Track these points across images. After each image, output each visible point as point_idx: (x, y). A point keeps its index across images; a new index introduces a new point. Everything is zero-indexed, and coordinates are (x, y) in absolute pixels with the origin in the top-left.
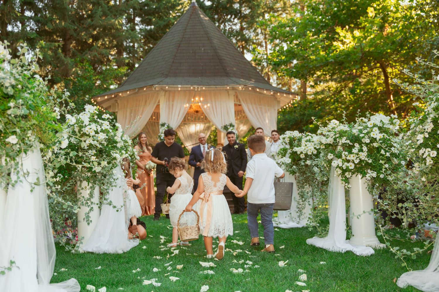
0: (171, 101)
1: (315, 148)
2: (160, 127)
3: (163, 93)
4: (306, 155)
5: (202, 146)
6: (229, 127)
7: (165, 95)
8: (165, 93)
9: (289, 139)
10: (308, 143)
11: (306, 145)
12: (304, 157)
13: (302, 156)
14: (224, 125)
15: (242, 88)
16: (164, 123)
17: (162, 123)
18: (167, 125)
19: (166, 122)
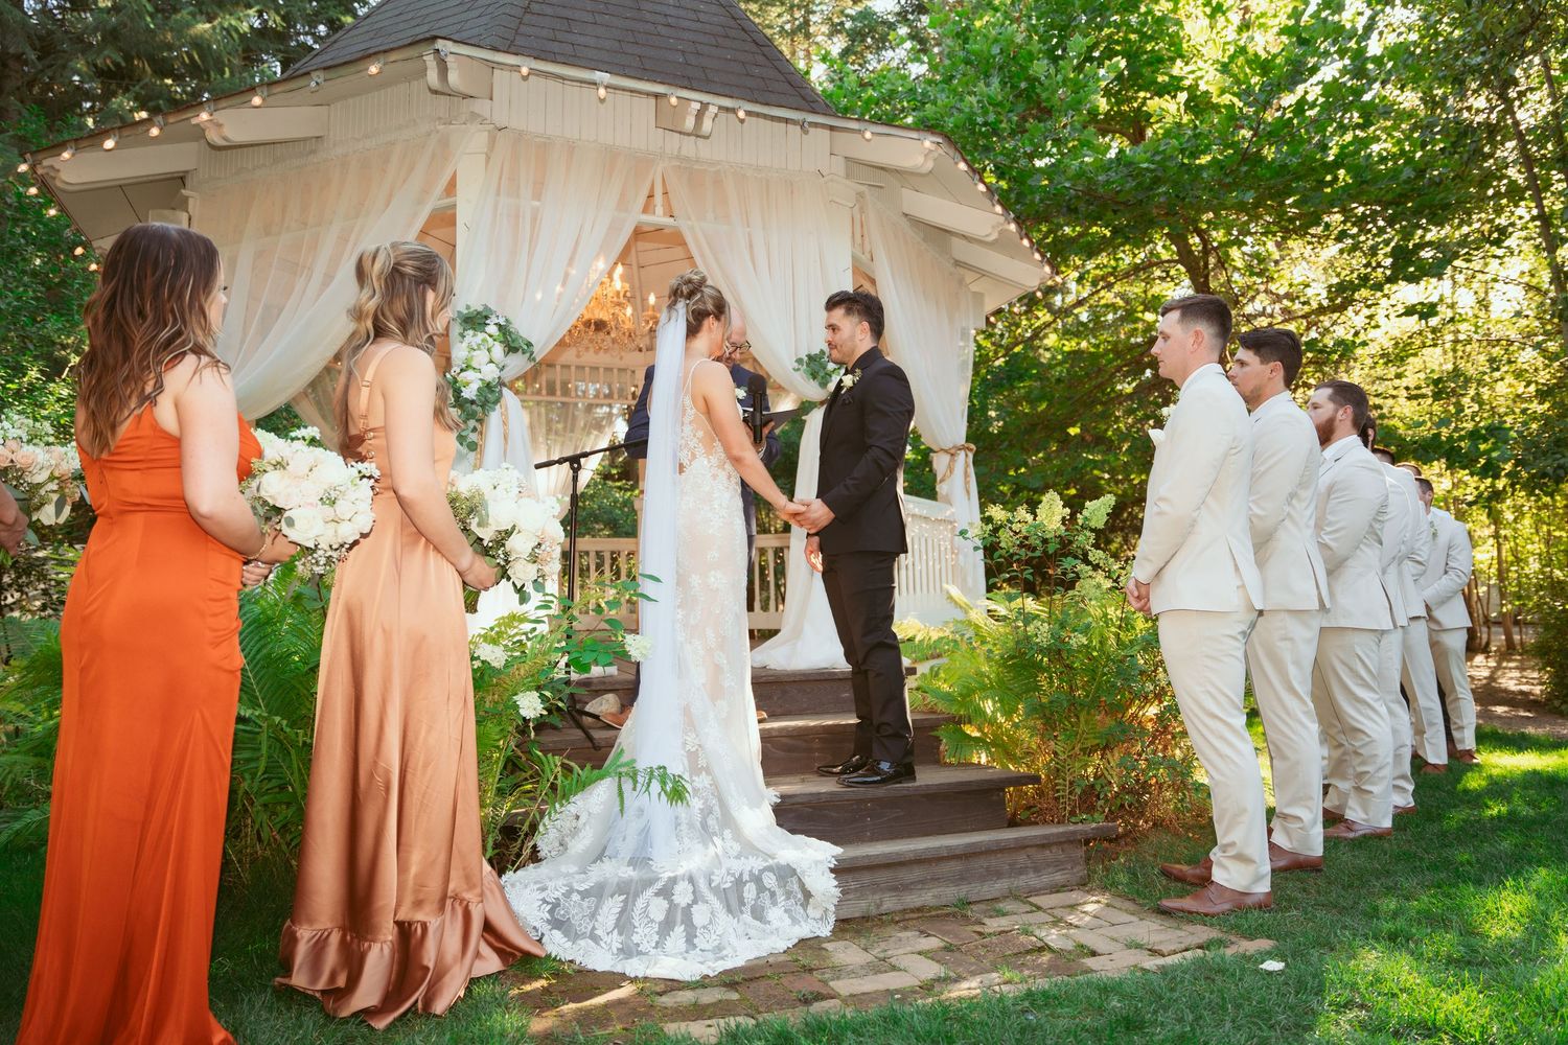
0: (526, 189)
2: (456, 328)
7: (489, 156)
16: (480, 309)
17: (468, 307)
18: (502, 321)
19: (492, 307)
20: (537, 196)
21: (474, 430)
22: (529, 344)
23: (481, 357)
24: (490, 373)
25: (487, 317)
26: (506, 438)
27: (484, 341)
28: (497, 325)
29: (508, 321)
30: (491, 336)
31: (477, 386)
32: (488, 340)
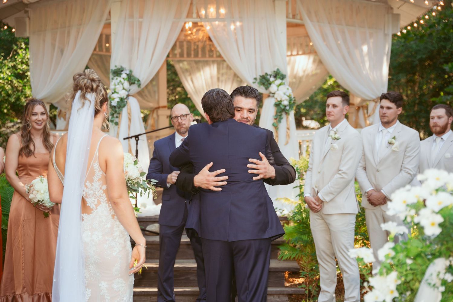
0: (136, 14)
2: (111, 76)
6: (272, 79)
14: (260, 73)
16: (120, 67)
17: (116, 66)
18: (128, 72)
19: (124, 66)
20: (141, 17)
21: (117, 117)
22: (139, 81)
23: (119, 88)
24: (123, 94)
25: (122, 71)
26: (130, 120)
27: (120, 81)
28: (126, 73)
29: (131, 71)
30: (123, 78)
31: (117, 100)
32: (122, 80)
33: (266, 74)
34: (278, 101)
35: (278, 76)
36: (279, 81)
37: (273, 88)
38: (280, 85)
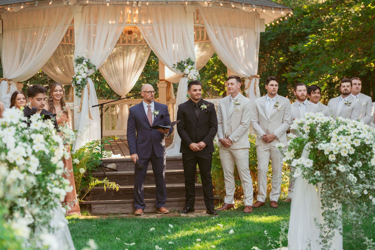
0: (92, 21)
1: (353, 146)
2: (75, 63)
3: (79, 8)
4: (339, 156)
5: (145, 105)
6: (185, 65)
7: (82, 12)
8: (83, 8)
9: (309, 127)
10: (341, 136)
11: (338, 140)
12: (335, 159)
13: (332, 158)
15: (209, 4)
16: (81, 57)
17: (78, 57)
18: (87, 61)
19: (85, 56)
20: (96, 22)
21: (80, 92)
22: (95, 66)
23: (81, 71)
24: (84, 76)
25: (83, 60)
26: (89, 93)
27: (82, 67)
28: (86, 62)
29: (89, 60)
30: (84, 65)
31: (80, 80)
32: (84, 66)
33: (182, 61)
34: (190, 80)
35: (190, 63)
36: (190, 67)
37: (187, 71)
38: (191, 69)
